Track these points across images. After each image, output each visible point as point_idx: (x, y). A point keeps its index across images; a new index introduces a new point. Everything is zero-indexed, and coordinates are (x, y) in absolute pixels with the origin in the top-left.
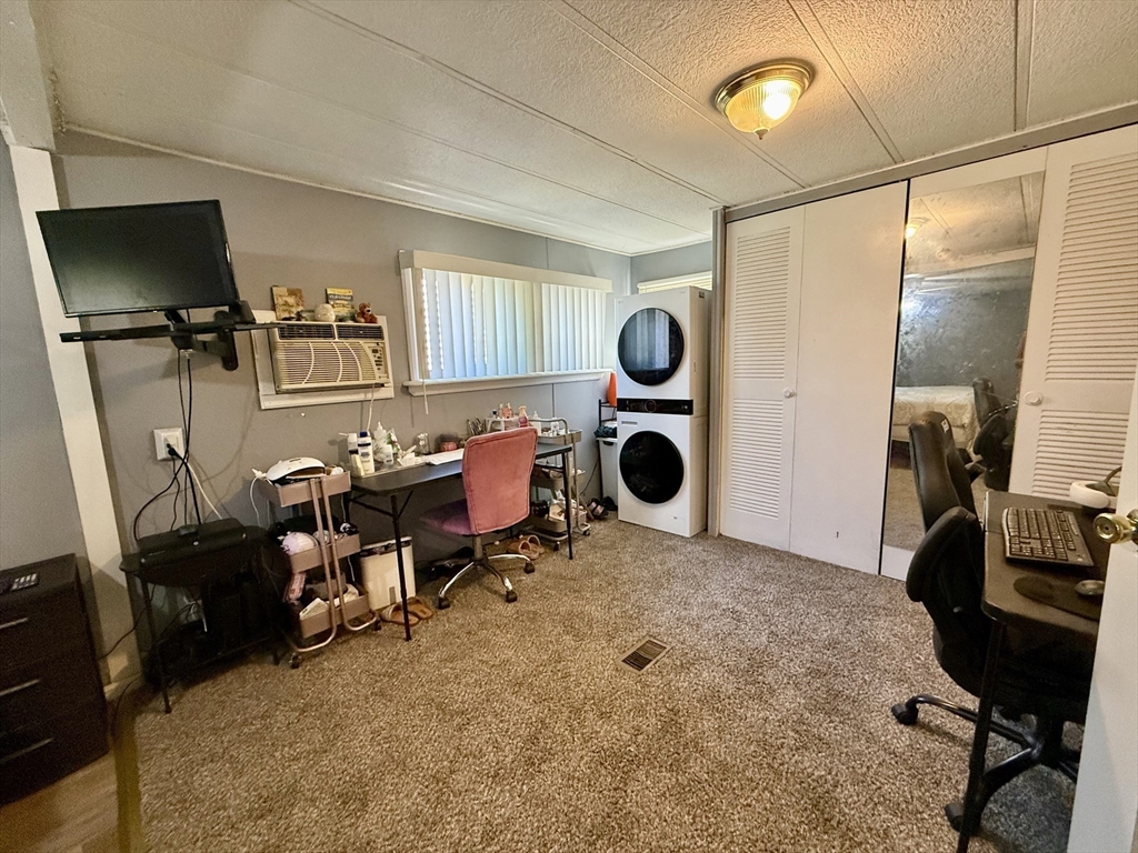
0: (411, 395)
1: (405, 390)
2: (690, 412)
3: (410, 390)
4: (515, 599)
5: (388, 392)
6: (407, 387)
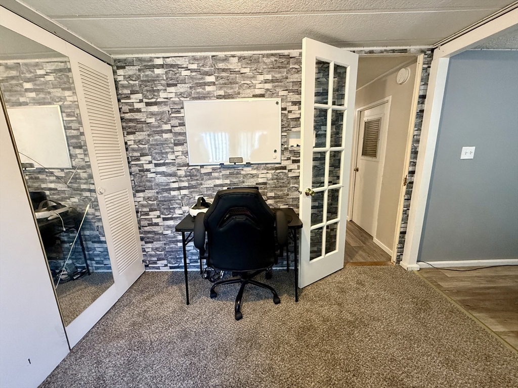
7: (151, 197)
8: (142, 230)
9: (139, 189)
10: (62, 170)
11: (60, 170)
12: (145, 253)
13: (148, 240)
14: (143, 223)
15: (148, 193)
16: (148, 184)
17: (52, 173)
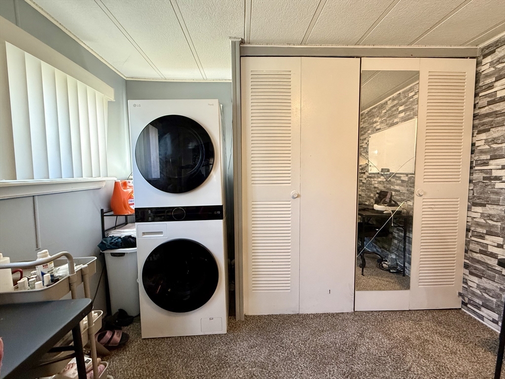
7: (494, 216)
8: (470, 254)
9: (478, 201)
10: (407, 175)
11: (405, 175)
12: (466, 286)
13: (474, 271)
14: (472, 246)
15: (490, 210)
16: (493, 197)
17: (400, 177)
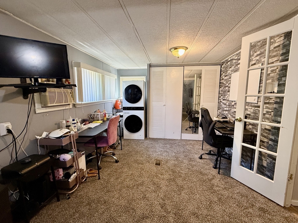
0: (76, 107)
1: (74, 105)
2: (143, 110)
3: (76, 106)
4: (118, 162)
5: (71, 106)
6: (75, 105)
9: (219, 108)
